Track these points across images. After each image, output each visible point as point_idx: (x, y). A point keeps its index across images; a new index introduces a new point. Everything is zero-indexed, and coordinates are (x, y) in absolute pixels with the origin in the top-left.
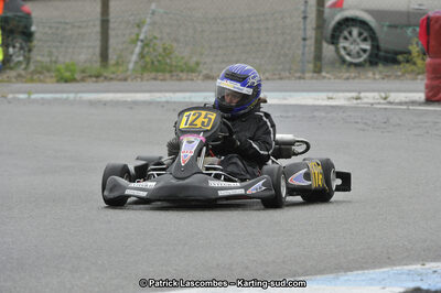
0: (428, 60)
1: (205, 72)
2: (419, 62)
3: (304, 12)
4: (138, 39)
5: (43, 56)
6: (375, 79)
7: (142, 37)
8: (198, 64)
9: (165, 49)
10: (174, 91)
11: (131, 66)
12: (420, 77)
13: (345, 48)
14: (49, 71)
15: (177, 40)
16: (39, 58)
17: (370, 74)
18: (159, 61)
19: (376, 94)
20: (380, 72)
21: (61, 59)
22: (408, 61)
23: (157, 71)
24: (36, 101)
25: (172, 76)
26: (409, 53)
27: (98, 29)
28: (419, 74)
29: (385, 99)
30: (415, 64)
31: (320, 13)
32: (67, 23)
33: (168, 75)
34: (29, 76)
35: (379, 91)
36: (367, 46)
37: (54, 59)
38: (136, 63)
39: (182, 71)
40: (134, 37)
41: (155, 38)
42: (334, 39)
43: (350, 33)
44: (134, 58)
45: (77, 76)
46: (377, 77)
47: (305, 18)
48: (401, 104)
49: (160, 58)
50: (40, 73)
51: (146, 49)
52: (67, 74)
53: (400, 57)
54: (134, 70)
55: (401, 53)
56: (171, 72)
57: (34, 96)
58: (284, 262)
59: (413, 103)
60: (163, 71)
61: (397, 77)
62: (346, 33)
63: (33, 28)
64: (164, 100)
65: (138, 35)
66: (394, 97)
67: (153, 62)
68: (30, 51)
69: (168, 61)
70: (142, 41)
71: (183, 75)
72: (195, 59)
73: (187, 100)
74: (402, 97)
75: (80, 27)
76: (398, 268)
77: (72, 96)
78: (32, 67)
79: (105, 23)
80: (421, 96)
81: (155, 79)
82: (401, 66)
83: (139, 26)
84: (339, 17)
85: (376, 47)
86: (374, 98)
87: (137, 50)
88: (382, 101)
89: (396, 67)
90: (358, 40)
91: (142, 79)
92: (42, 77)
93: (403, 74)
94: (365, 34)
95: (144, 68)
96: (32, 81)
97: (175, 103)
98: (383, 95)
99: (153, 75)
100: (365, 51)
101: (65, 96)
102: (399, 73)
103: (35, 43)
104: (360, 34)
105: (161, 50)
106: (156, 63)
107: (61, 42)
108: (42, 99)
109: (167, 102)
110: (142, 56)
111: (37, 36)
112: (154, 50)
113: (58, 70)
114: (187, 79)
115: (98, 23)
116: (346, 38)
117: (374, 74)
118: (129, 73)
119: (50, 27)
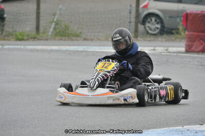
0: (187, 33)
1: (84, 37)
2: (183, 34)
3: (130, 10)
4: (53, 21)
5: (9, 28)
6: (162, 41)
7: (55, 20)
8: (81, 33)
9: (66, 26)
10: (70, 45)
11: (50, 33)
12: (183, 40)
13: (149, 27)
14: (12, 35)
15: (71, 22)
16: (8, 29)
17: (160, 39)
18: (63, 32)
19: (163, 48)
20: (164, 38)
21: (18, 30)
22: (177, 33)
23: (62, 36)
24: (5, 49)
25: (69, 38)
26: (178, 29)
27: (35, 16)
28: (182, 39)
29: (167, 50)
30: (180, 34)
31: (137, 10)
32: (20, 14)
33: (67, 38)
34: (3, 38)
35: (164, 47)
36: (159, 26)
37: (14, 30)
38: (52, 32)
39: (73, 36)
40: (52, 20)
41: (61, 21)
42: (144, 23)
43: (151, 20)
44: (51, 30)
45: (25, 38)
46: (163, 40)
47: (130, 13)
48: (174, 52)
49: (63, 30)
50: (8, 36)
51: (57, 26)
52: (20, 37)
53: (174, 31)
54: (51, 35)
55: (174, 29)
56: (68, 36)
57: (5, 47)
58: (119, 125)
59: (180, 52)
60: (65, 36)
61: (172, 40)
62: (149, 20)
63: (5, 16)
64: (64, 49)
65: (53, 19)
66: (171, 49)
67: (60, 32)
68: (3, 26)
69: (67, 31)
70: (55, 22)
71: (74, 38)
72: (79, 31)
73: (75, 49)
74: (174, 49)
75: (26, 15)
76: (171, 128)
77: (22, 47)
78: (4, 34)
79: (38, 14)
80: (183, 49)
81: (61, 40)
82: (174, 35)
83: (54, 15)
84: (146, 12)
85: (163, 26)
86: (162, 50)
87: (53, 26)
88: (165, 51)
89: (172, 36)
90: (155, 23)
91: (55, 40)
92: (9, 38)
93: (175, 39)
94: (158, 20)
95: (56, 35)
96: (4, 40)
97: (70, 51)
98: (166, 48)
99: (60, 38)
100: (158, 28)
101: (19, 47)
102: (173, 39)
103: (6, 22)
104: (156, 20)
105: (64, 27)
106: (62, 32)
107: (18, 22)
108: (9, 48)
109: (66, 51)
110: (55, 29)
111: (7, 19)
112: (61, 26)
113: (16, 35)
114: (76, 40)
115: (35, 13)
116: (149, 22)
117: (162, 39)
118: (49, 37)
119: (13, 15)
